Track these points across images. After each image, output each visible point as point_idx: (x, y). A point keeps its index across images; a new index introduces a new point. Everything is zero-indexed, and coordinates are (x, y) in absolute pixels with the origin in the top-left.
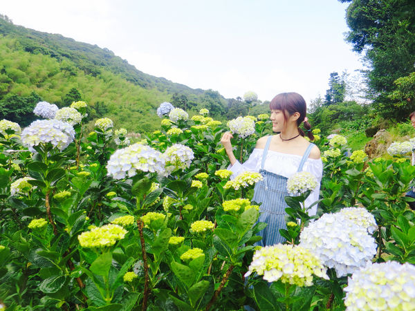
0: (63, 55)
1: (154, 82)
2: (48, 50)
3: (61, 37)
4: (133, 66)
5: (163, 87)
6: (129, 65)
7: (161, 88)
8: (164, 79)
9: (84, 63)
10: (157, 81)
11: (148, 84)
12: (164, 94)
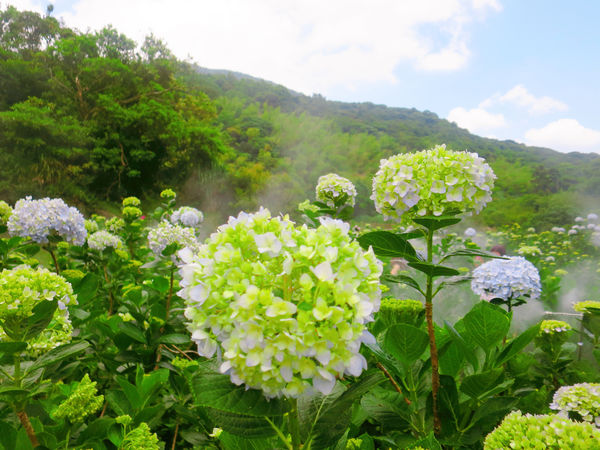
0: (380, 130)
1: (499, 151)
2: (364, 126)
3: (370, 106)
4: (465, 130)
5: (514, 156)
6: (460, 129)
7: (511, 159)
8: (513, 142)
9: (405, 137)
10: (502, 147)
11: (491, 154)
12: (516, 167)
